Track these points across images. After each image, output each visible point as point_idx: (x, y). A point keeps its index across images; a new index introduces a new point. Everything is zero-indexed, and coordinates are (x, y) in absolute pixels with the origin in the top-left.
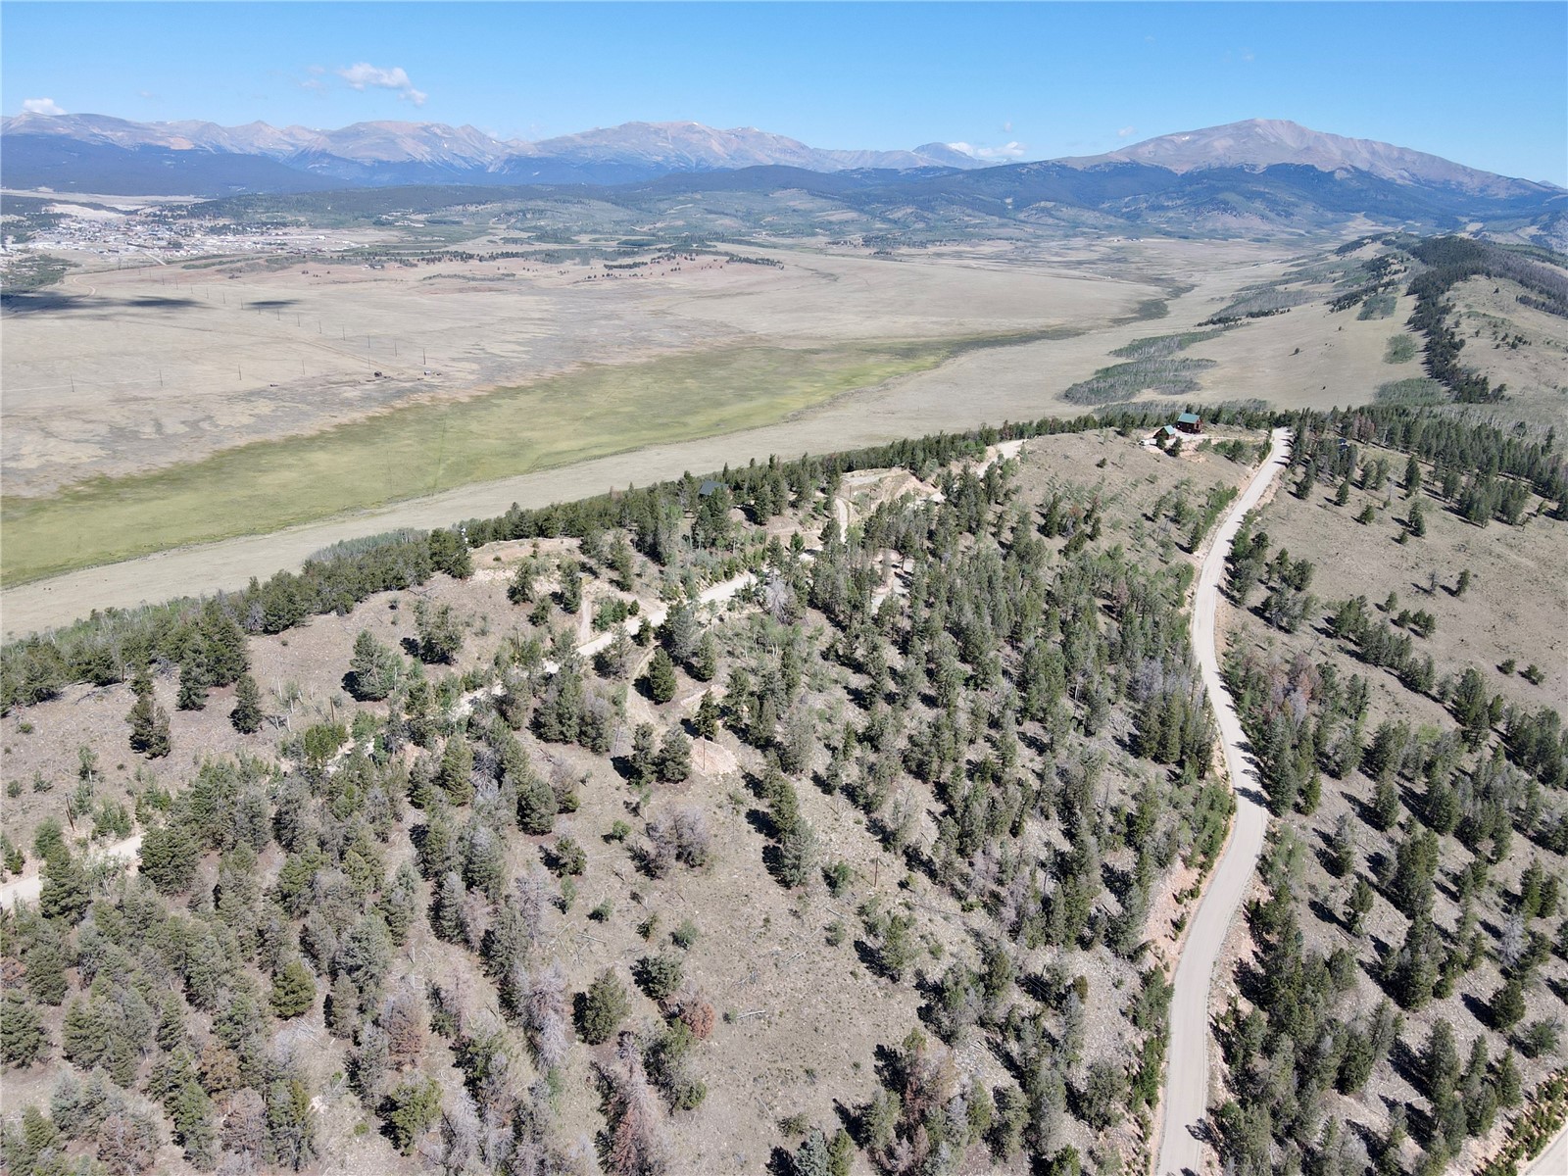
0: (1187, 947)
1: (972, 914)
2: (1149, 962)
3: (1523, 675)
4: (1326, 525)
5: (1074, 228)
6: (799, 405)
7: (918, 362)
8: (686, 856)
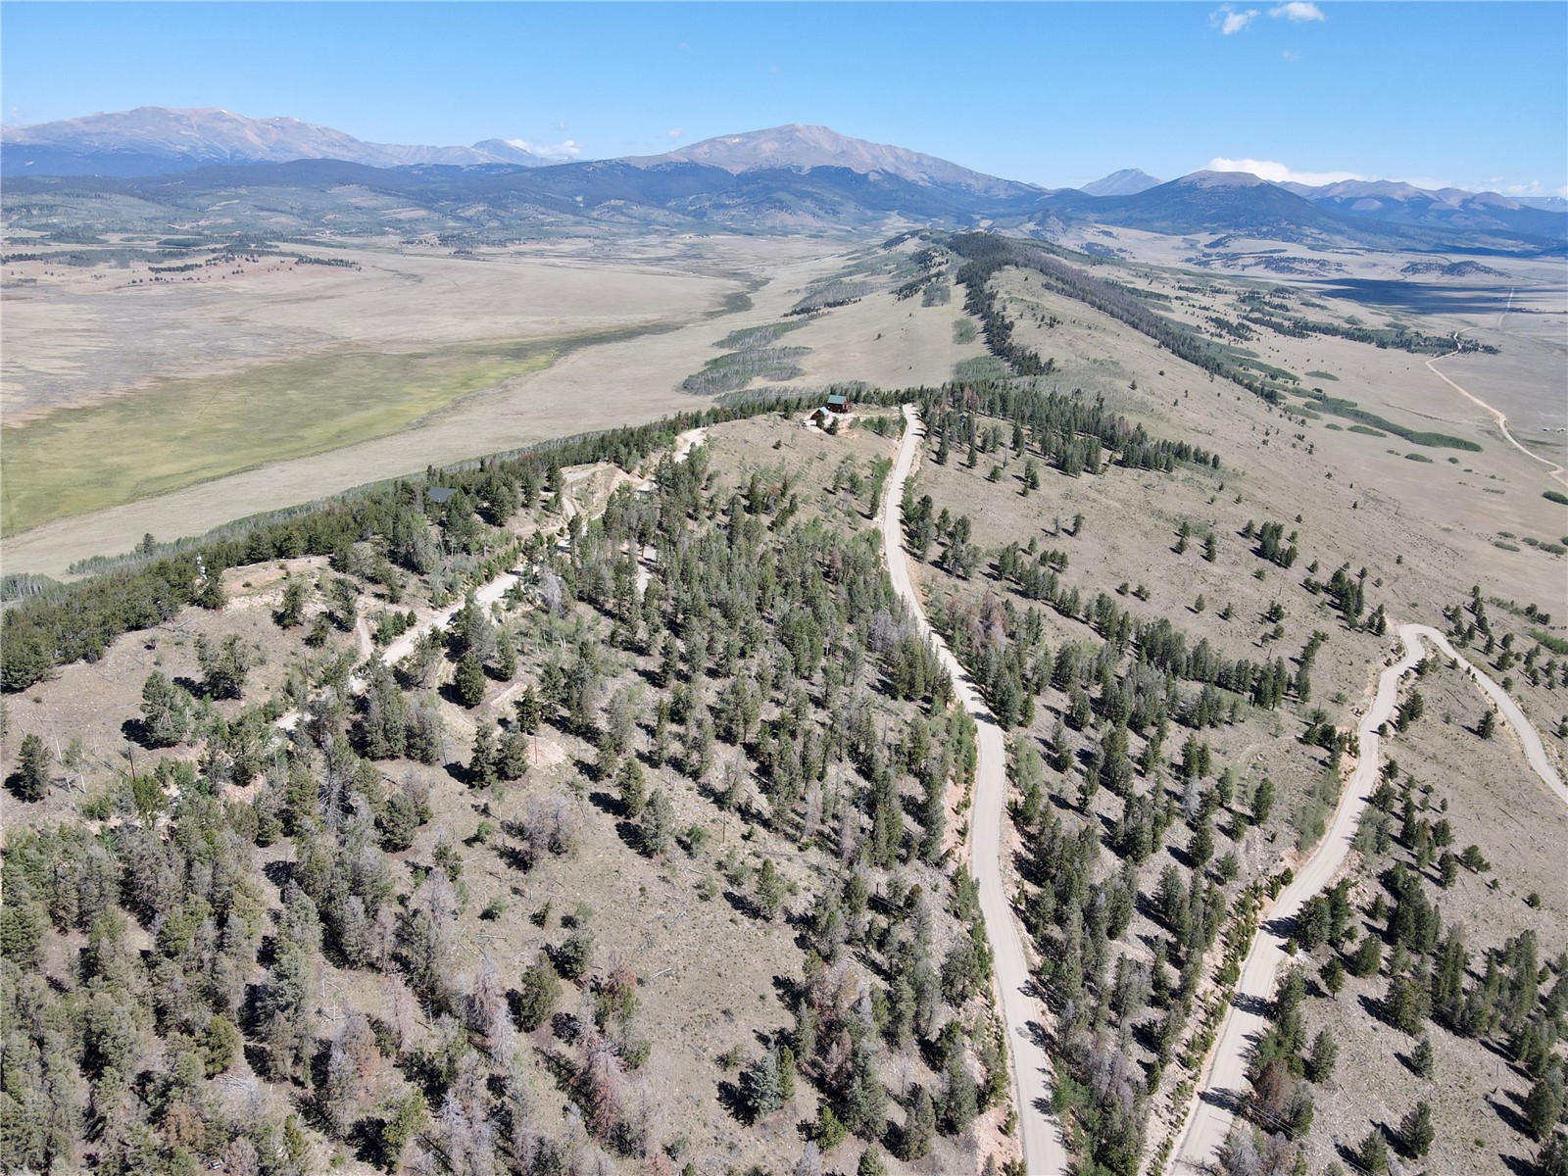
0: (974, 848)
1: (807, 852)
2: (951, 867)
3: (1134, 594)
4: (967, 486)
5: (646, 226)
6: (422, 412)
7: (531, 362)
8: (556, 848)
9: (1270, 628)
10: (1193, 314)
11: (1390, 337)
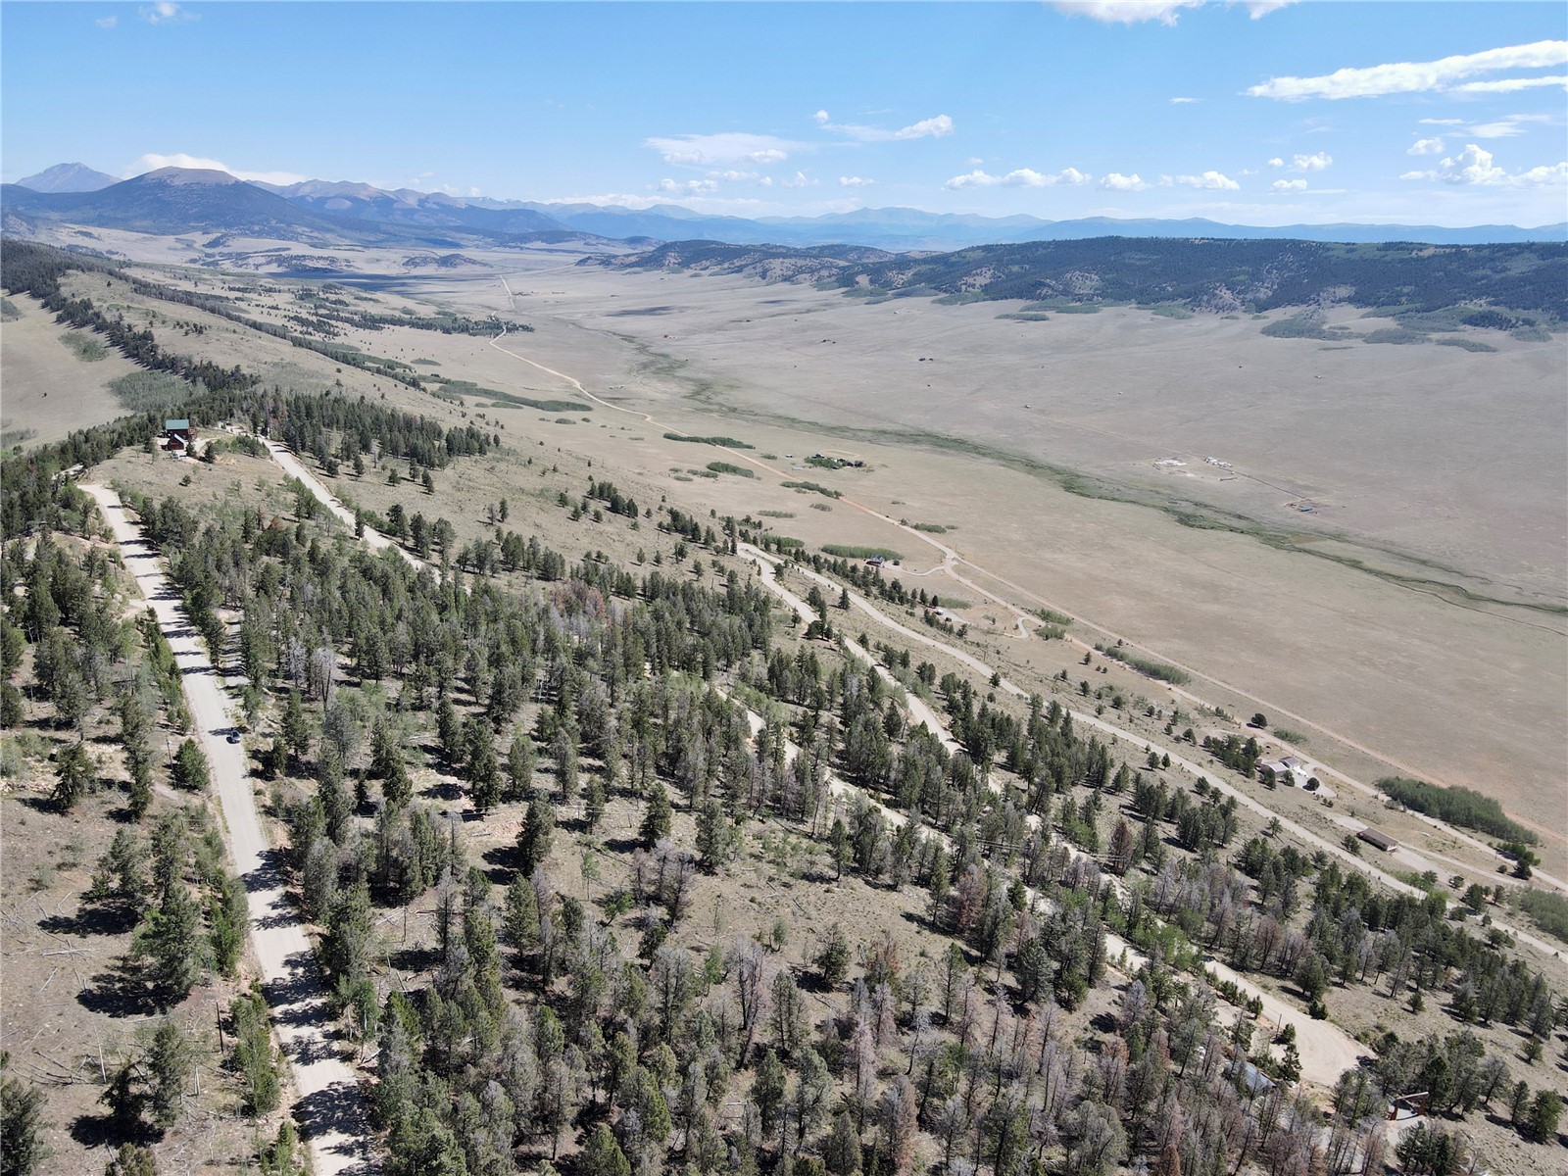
10: (269, 314)
11: (448, 323)
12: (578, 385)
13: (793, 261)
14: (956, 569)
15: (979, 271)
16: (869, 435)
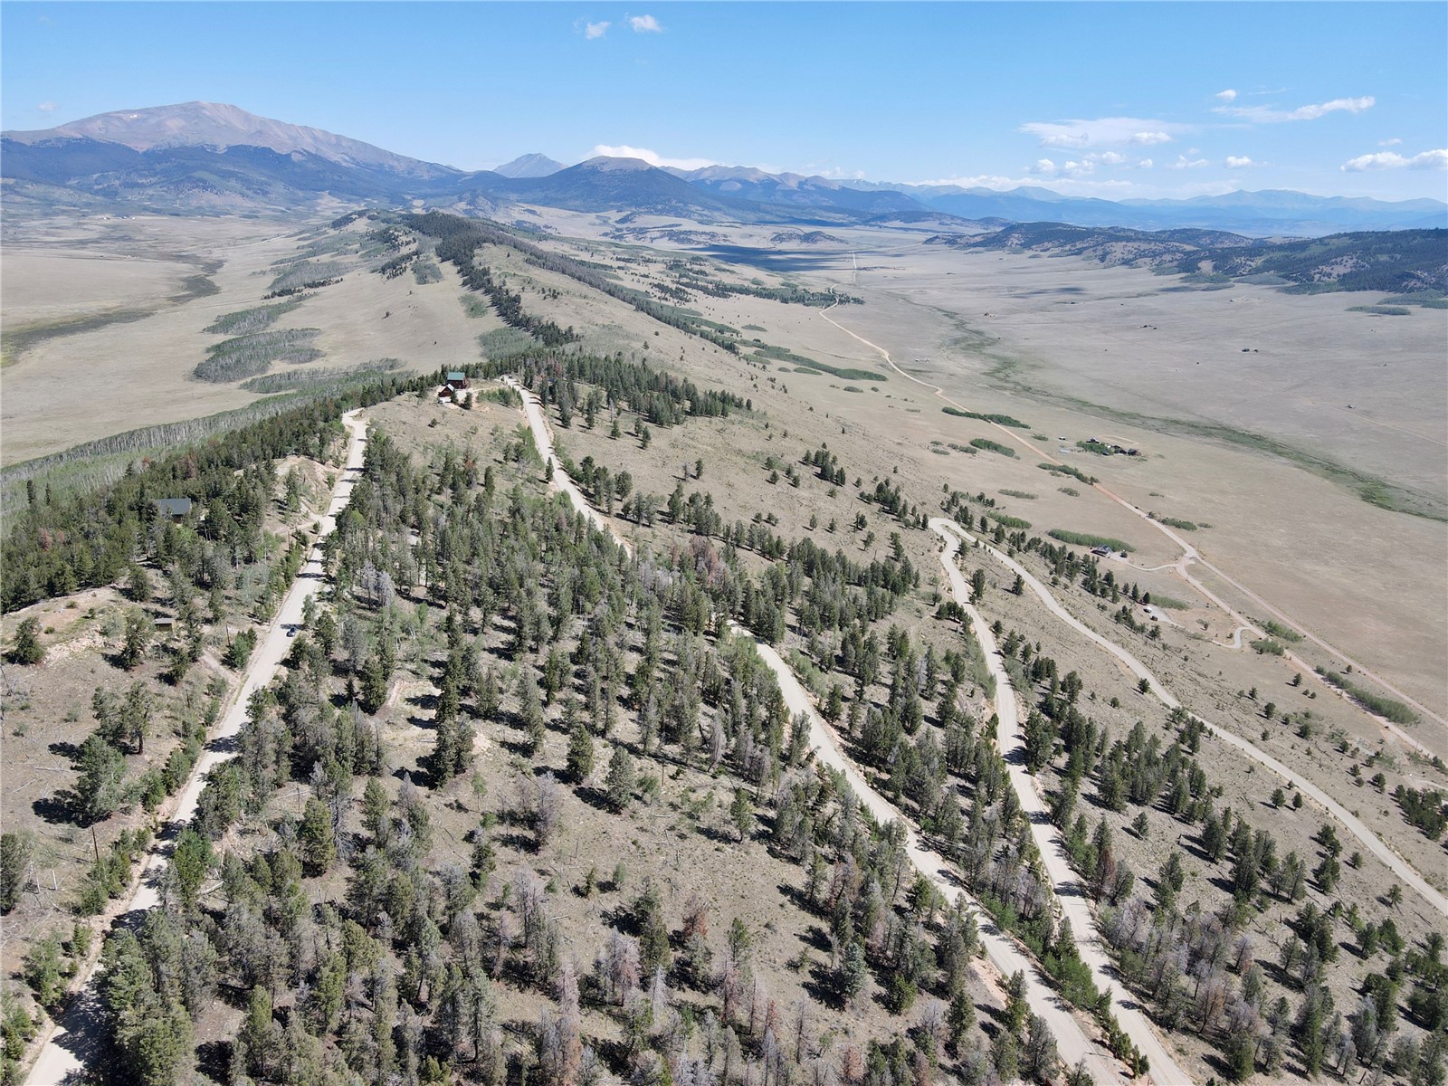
3: (766, 521)
4: (598, 445)
9: (863, 535)
10: (639, 281)
11: (788, 294)
12: (886, 356)
13: (1136, 245)
14: (1190, 569)
15: (1339, 259)
16: (1158, 424)
